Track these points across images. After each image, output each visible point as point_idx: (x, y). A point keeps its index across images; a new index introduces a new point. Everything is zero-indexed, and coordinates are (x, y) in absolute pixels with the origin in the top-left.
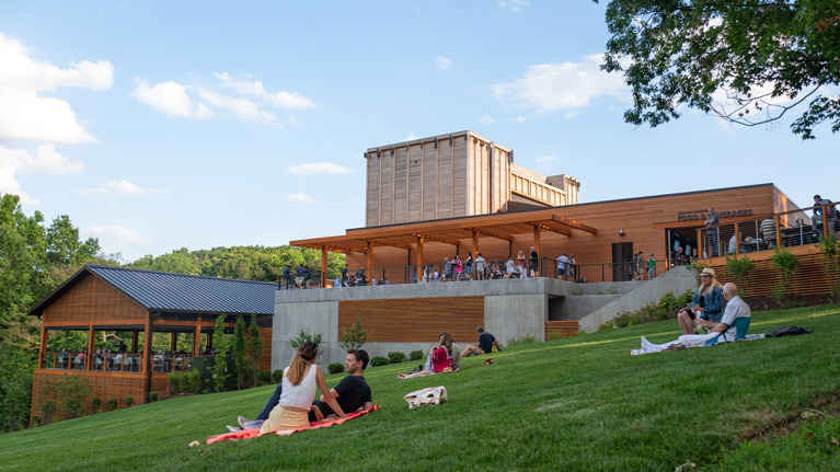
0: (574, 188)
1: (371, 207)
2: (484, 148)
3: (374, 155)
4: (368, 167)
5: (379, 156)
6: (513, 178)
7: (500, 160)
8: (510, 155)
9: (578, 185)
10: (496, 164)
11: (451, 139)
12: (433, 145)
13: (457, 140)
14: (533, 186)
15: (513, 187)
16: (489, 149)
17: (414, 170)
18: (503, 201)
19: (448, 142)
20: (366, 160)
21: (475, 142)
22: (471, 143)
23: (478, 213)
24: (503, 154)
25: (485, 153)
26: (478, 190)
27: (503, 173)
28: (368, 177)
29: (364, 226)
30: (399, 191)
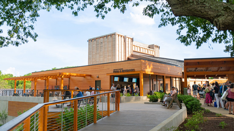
0: (158, 48)
1: (90, 57)
2: (122, 37)
3: (90, 41)
4: (89, 44)
5: (91, 41)
6: (134, 47)
7: (128, 41)
8: (132, 39)
9: (159, 47)
10: (127, 43)
11: (111, 35)
12: (106, 37)
13: (113, 35)
14: (142, 49)
15: (134, 49)
16: (125, 38)
17: (101, 45)
18: (130, 54)
19: (110, 36)
20: (88, 42)
21: (119, 36)
22: (117, 36)
23: (120, 60)
24: (130, 39)
25: (123, 39)
26: (120, 51)
27: (130, 45)
28: (89, 48)
29: (88, 65)
30: (97, 52)
